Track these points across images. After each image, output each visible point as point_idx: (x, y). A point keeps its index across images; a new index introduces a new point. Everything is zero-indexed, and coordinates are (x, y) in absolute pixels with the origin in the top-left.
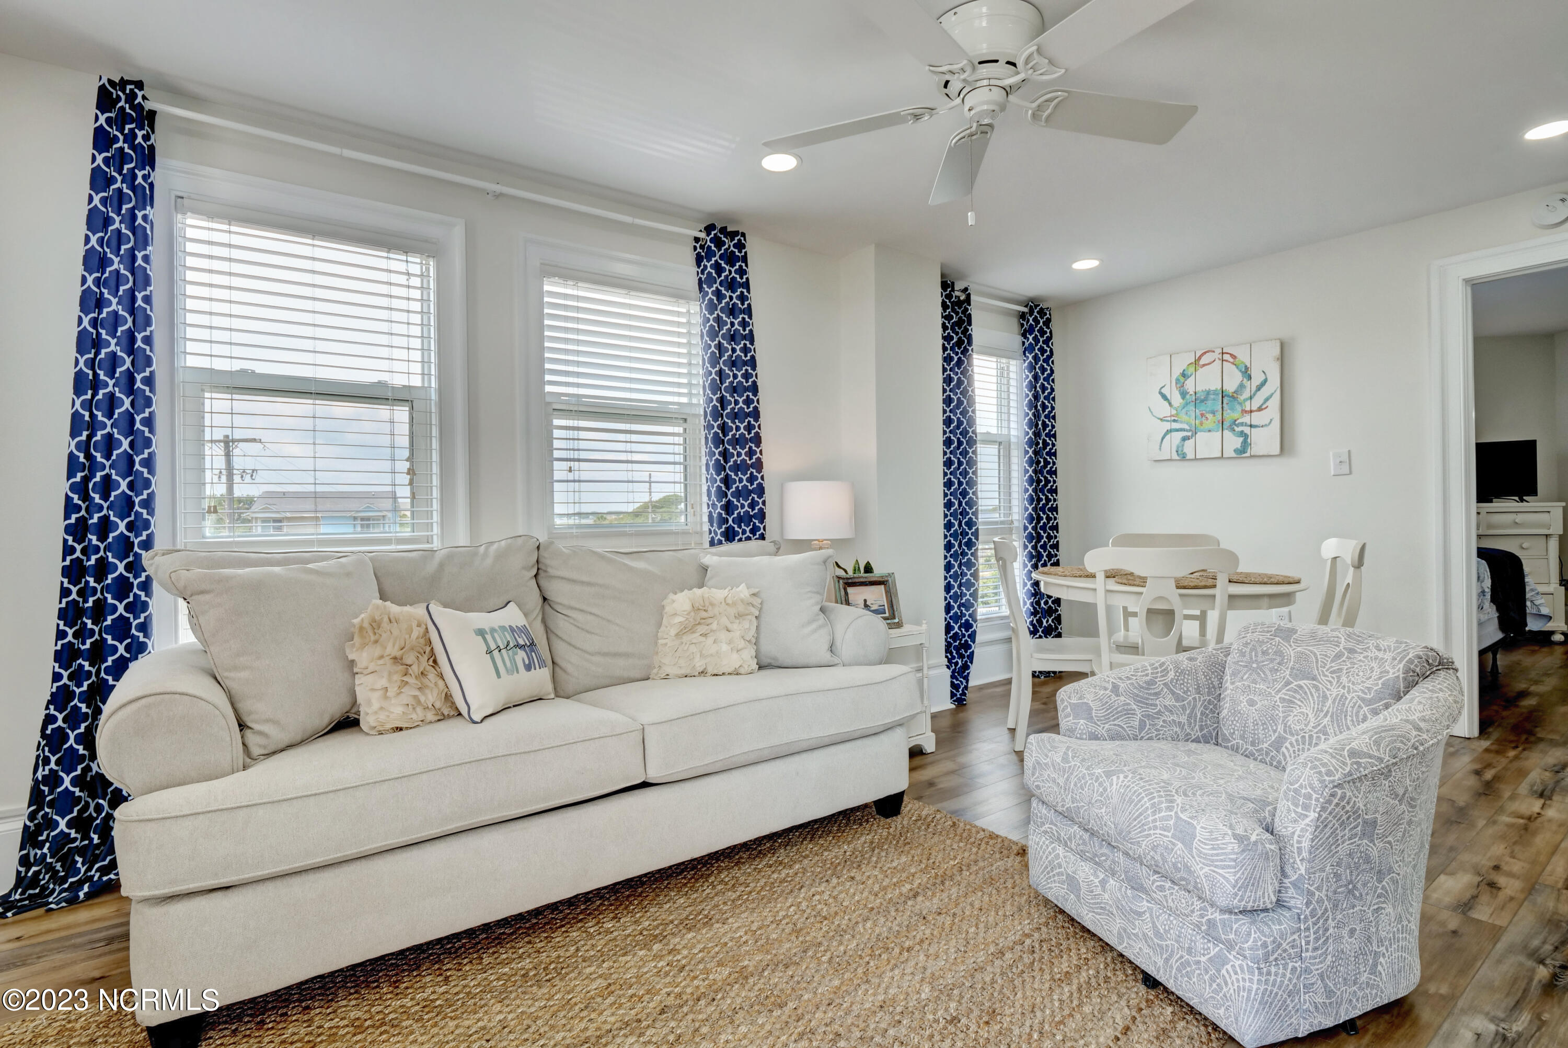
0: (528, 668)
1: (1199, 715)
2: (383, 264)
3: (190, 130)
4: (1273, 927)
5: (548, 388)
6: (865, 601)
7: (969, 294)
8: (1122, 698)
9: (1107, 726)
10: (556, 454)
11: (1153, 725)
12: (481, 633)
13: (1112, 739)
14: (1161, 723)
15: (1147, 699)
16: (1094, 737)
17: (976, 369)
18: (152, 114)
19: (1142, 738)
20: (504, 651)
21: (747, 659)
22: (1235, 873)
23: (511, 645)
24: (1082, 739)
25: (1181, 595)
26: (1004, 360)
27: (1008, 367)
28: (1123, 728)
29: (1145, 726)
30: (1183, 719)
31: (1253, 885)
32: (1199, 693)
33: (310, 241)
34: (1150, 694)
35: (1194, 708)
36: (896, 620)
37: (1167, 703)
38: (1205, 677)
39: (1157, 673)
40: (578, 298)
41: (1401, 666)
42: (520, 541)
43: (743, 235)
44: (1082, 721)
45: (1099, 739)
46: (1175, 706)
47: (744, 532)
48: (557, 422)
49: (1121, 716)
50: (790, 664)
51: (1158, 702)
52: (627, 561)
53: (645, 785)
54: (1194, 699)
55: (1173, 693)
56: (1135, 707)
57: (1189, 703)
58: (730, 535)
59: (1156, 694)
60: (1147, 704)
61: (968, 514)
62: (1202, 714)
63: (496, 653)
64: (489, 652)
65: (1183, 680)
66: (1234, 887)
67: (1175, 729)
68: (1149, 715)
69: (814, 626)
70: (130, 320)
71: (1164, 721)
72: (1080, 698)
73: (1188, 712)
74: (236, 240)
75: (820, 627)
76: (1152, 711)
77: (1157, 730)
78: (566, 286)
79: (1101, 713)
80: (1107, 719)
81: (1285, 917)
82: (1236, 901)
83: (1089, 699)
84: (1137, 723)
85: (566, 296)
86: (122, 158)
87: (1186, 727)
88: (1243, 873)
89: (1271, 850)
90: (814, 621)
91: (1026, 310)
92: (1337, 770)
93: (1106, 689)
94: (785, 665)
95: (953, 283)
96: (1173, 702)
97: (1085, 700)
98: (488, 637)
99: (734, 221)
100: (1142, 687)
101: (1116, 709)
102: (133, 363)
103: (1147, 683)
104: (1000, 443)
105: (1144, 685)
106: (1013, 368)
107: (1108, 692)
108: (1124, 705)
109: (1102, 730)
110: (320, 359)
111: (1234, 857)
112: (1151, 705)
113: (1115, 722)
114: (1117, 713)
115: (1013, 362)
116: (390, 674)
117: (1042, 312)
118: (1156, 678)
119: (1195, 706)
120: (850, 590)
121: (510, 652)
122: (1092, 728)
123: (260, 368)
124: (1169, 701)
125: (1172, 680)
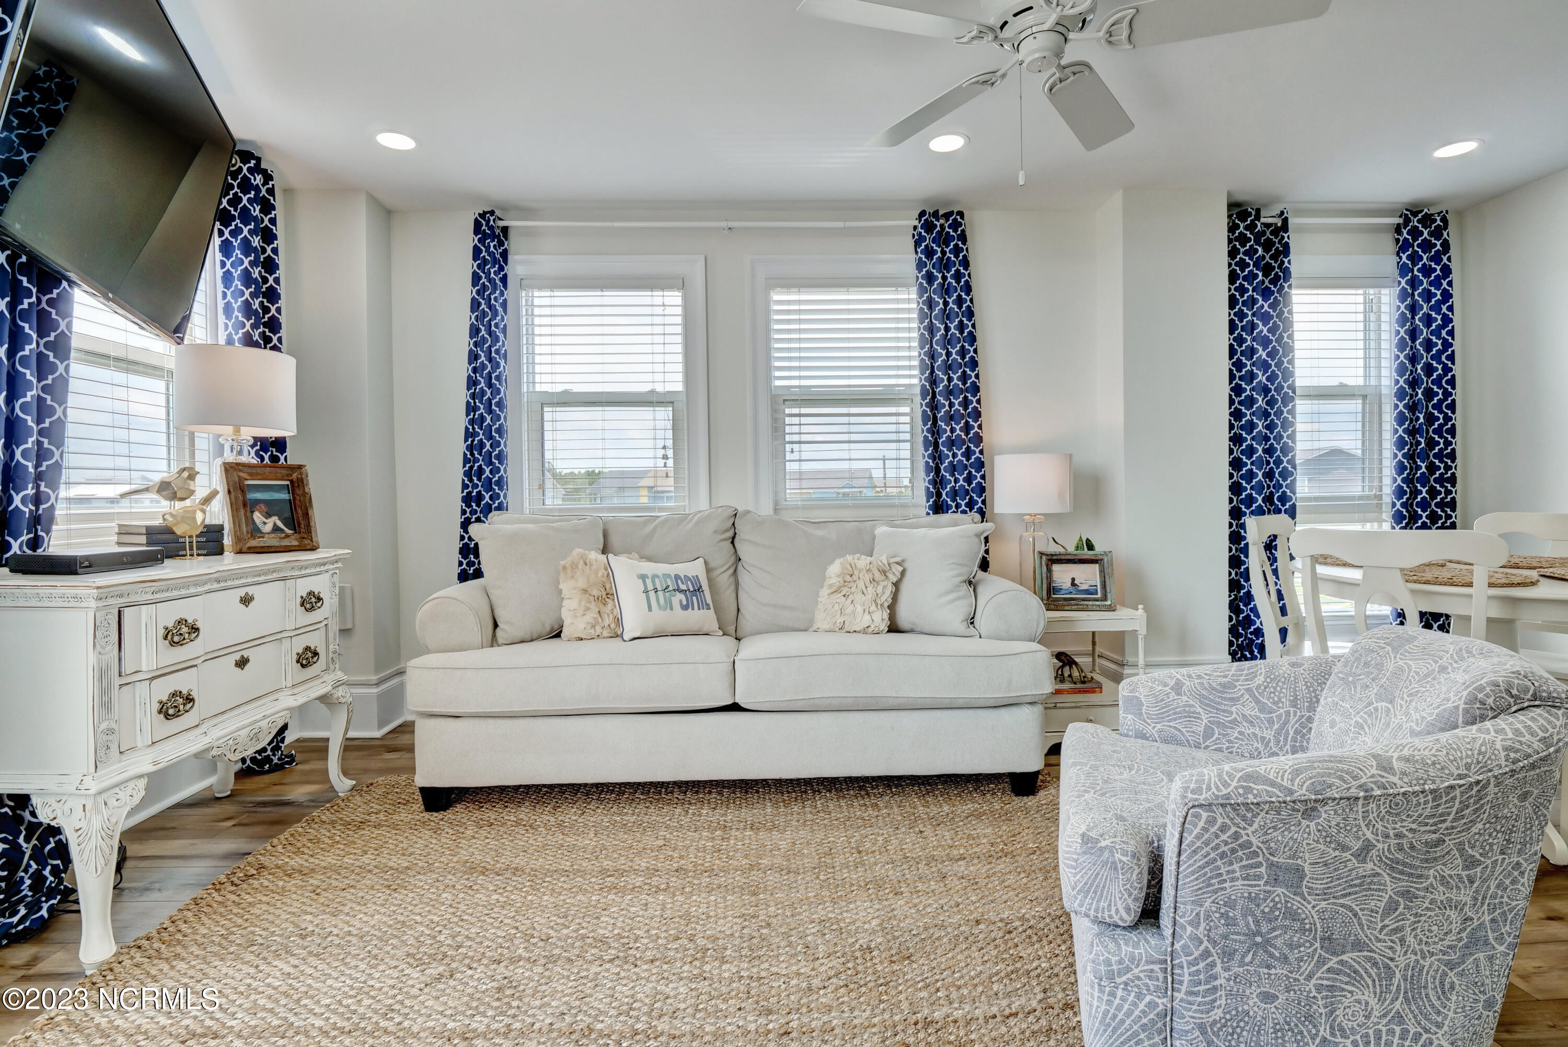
0: (685, 608)
1: (1291, 733)
2: (648, 301)
3: (529, 233)
4: (1124, 947)
5: (778, 383)
6: (1073, 579)
7: (1286, 218)
8: (1185, 698)
9: (1159, 726)
10: (788, 438)
11: (1224, 735)
12: (643, 577)
13: (1166, 741)
14: (1236, 734)
15: (1219, 704)
16: (1142, 736)
17: (1296, 308)
18: (505, 230)
19: (1206, 747)
20: (660, 594)
21: (880, 619)
22: (1075, 875)
23: (671, 588)
24: (1127, 736)
25: (1413, 592)
26: (1372, 291)
27: (1380, 299)
28: (1179, 730)
29: (1213, 734)
30: (1269, 734)
31: (1095, 892)
32: (1295, 706)
33: (599, 293)
34: (1224, 699)
35: (1285, 723)
36: (1108, 603)
37: (1247, 713)
38: (1308, 688)
39: (1241, 675)
40: (799, 302)
41: (1465, 693)
42: (720, 509)
43: (961, 214)
44: (1130, 716)
45: (1147, 739)
46: (1258, 717)
47: (958, 506)
48: (787, 411)
49: (1180, 718)
50: (928, 631)
51: (1233, 709)
52: (810, 529)
53: (735, 707)
54: (1288, 713)
55: (1258, 702)
56: (1200, 710)
57: (1279, 717)
58: (938, 508)
59: (1232, 699)
60: (1217, 709)
61: (1281, 486)
62: (1296, 732)
63: (652, 594)
64: (646, 592)
65: (1275, 688)
66: (1073, 889)
67: (1256, 745)
68: (1219, 723)
69: (952, 596)
70: (489, 366)
71: (1240, 733)
72: (1131, 692)
73: (1276, 727)
74: (557, 301)
75: (959, 598)
76: (1223, 718)
77: (1229, 741)
78: (789, 293)
79: (1153, 711)
80: (1160, 718)
81: (1148, 942)
82: (1076, 905)
83: (1142, 693)
84: (1202, 729)
85: (789, 302)
86: (485, 262)
87: (1272, 744)
88: (1082, 877)
89: (1121, 861)
90: (952, 592)
91: (1401, 221)
92: (1209, 789)
93: (1166, 685)
94: (925, 631)
95: (1258, 211)
96: (1256, 712)
97: (1137, 694)
98: (649, 581)
99: (948, 203)
100: (1215, 689)
101: (1174, 709)
102: (491, 393)
103: (1224, 686)
104: (1364, 397)
105: (1218, 687)
106: (1385, 299)
107: (1167, 688)
108: (1185, 706)
109: (1153, 730)
110: (608, 378)
111: (1075, 857)
112: (1224, 711)
113: (1172, 724)
114: (1175, 713)
115: (1385, 291)
116: (580, 600)
117: (1427, 220)
118: (1238, 681)
119: (1286, 722)
120: (1056, 568)
121: (668, 594)
122: (1140, 725)
123: (577, 388)
124: (1251, 710)
125: (1258, 687)
